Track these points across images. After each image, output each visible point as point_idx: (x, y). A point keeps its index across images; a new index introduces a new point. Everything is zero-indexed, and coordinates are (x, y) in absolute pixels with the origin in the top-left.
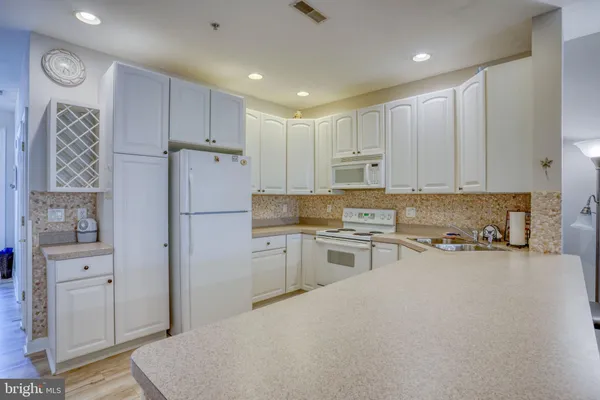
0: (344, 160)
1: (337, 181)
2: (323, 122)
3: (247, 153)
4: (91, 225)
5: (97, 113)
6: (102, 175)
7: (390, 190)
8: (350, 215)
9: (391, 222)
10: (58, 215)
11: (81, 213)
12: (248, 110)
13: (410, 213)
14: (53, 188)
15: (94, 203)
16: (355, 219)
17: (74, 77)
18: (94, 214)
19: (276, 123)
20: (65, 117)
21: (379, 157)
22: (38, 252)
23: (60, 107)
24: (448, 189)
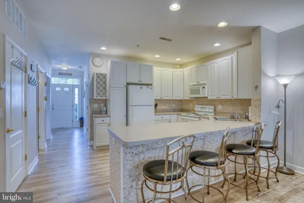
0: (193, 85)
1: (191, 94)
2: (187, 70)
3: (154, 85)
4: (105, 109)
5: (106, 75)
6: (108, 93)
7: (209, 98)
8: (198, 108)
9: (212, 111)
10: (96, 106)
11: (102, 105)
12: (154, 68)
13: (220, 107)
14: (95, 98)
15: (105, 102)
16: (199, 110)
17: (100, 64)
18: (106, 106)
19: (168, 72)
20: (98, 77)
21: (205, 84)
22: (91, 116)
23: (97, 74)
24: (229, 97)
